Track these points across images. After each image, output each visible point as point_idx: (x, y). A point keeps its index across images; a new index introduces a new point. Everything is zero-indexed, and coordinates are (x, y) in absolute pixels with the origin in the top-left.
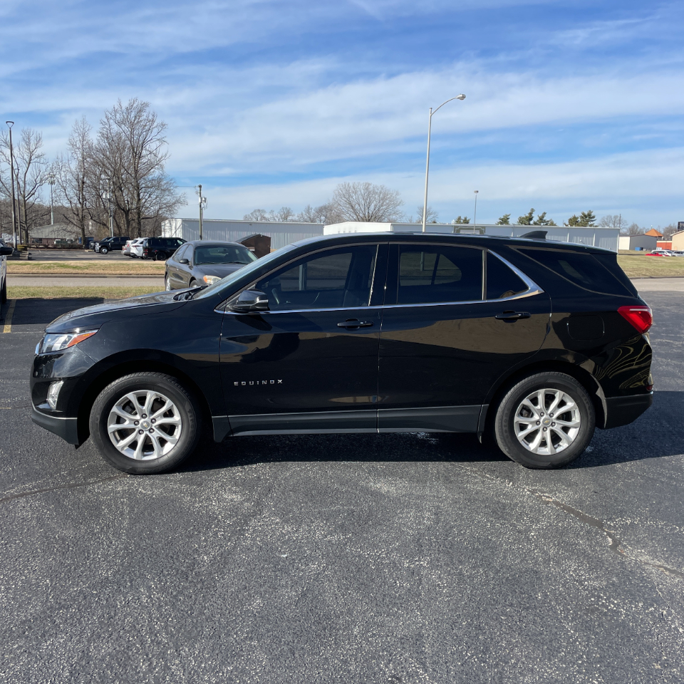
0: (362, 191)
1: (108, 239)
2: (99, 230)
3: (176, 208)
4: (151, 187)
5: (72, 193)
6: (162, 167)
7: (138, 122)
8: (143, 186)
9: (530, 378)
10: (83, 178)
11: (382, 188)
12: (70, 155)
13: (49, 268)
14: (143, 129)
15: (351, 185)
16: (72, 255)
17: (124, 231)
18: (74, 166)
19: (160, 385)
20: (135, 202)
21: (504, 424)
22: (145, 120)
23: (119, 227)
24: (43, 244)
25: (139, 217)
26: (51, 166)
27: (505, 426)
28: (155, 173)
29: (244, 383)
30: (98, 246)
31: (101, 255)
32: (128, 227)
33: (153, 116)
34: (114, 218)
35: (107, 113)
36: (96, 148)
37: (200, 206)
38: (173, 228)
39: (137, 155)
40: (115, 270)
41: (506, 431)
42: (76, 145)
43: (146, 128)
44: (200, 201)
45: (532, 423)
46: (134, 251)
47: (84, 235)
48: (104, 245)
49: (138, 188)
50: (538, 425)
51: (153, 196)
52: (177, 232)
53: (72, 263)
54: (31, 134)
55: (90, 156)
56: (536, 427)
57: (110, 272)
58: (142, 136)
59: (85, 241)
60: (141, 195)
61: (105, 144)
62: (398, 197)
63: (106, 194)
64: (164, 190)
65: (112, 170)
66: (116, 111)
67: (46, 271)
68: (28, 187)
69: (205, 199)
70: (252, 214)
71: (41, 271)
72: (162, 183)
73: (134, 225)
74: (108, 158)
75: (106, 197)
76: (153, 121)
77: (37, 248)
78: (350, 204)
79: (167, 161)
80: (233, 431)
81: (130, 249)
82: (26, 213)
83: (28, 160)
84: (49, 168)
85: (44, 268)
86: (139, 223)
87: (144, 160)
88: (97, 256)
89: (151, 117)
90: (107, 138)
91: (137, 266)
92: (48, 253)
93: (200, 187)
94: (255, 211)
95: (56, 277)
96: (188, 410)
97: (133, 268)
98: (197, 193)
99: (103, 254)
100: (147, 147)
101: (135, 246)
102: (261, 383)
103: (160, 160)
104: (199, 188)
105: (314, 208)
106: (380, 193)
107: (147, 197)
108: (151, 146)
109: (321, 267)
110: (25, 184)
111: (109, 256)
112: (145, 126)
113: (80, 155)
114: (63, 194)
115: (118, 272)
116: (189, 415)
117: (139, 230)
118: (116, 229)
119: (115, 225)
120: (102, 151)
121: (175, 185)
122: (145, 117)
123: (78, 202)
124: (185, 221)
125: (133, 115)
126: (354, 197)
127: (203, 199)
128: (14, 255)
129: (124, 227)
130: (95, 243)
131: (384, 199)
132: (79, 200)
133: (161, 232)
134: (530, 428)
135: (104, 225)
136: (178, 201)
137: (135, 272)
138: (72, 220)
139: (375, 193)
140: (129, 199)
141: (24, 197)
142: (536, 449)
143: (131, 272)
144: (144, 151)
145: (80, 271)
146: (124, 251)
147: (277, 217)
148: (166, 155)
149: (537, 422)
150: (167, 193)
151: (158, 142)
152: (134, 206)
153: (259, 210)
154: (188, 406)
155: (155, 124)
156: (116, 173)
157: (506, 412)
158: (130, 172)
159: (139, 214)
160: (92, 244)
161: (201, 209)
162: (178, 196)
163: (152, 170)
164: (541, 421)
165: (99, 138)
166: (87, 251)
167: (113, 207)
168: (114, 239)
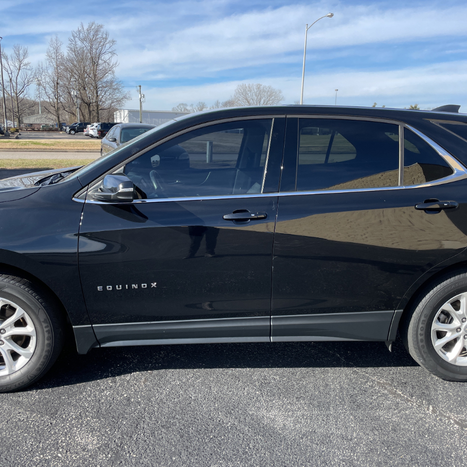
0: (255, 90)
1: (75, 124)
2: (70, 118)
3: (123, 102)
4: (106, 87)
5: (50, 91)
6: (113, 72)
7: (96, 39)
8: (101, 86)
9: (452, 279)
10: (58, 80)
11: (269, 88)
12: (48, 63)
13: (25, 144)
14: (99, 44)
15: (247, 85)
16: (50, 136)
17: (87, 119)
18: (51, 71)
19: (6, 290)
20: (95, 98)
21: (419, 332)
22: (100, 38)
23: (83, 116)
24: (32, 128)
25: (98, 108)
26: (34, 72)
27: (421, 335)
28: (109, 77)
29: (109, 288)
30: (68, 129)
31: (70, 136)
32: (90, 115)
33: (106, 35)
34: (80, 109)
35: (74, 33)
36: (66, 58)
37: (140, 100)
38: (122, 116)
39: (95, 63)
40: (73, 147)
41: (422, 341)
42: (52, 56)
43: (102, 43)
44: (140, 97)
45: (451, 330)
46: (91, 132)
47: (59, 121)
48: (72, 128)
49: (96, 88)
50: (457, 331)
51: (108, 94)
52: (125, 119)
53: (43, 141)
54: (20, 48)
55: (62, 64)
56: (456, 335)
57: (70, 148)
58: (98, 49)
59: (60, 126)
60: (99, 92)
61: (72, 55)
62: (280, 94)
63: (74, 92)
64: (115, 89)
65: (78, 74)
66: (80, 31)
67: (23, 147)
68: (18, 86)
69: (144, 95)
70: (178, 107)
71: (19, 147)
72: (114, 84)
73: (94, 114)
74: (75, 66)
75: (74, 94)
76: (106, 39)
77: (27, 130)
78: (246, 99)
79: (116, 68)
80: (99, 343)
81: (89, 131)
82: (18, 105)
83: (18, 67)
84: (33, 73)
85: (22, 145)
86: (98, 113)
87: (100, 68)
88: (67, 136)
89: (104, 36)
90: (74, 51)
91: (90, 143)
92: (33, 134)
93: (140, 86)
94: (180, 105)
95: (30, 151)
96: (42, 320)
97: (87, 145)
98: (138, 91)
99: (72, 134)
100: (103, 58)
101: (92, 129)
102: (130, 287)
103: (112, 67)
104: (139, 88)
105: (221, 102)
106: (268, 91)
107: (103, 94)
108: (106, 57)
109: (225, 144)
110: (17, 84)
111: (75, 136)
112: (101, 42)
113: (55, 64)
114: (44, 92)
115: (76, 148)
116: (44, 325)
117: (98, 118)
118: (82, 117)
119: (81, 114)
120: (71, 61)
121: (122, 85)
122: (100, 36)
123: (54, 98)
124: (130, 112)
125: (92, 33)
126: (249, 95)
127: (142, 96)
128: (6, 135)
129: (87, 116)
130: (66, 127)
131: (270, 96)
132: (55, 96)
133: (113, 119)
134: (449, 337)
135: (73, 114)
136: (125, 97)
137: (88, 148)
138: (50, 110)
139: (264, 91)
140: (90, 96)
141: (17, 94)
142: (455, 360)
143: (86, 148)
144: (100, 61)
145: (48, 147)
146: (85, 133)
147: (195, 109)
148: (116, 63)
149: (458, 329)
150: (117, 91)
151: (110, 54)
152: (94, 101)
153: (183, 104)
154: (43, 315)
155: (108, 41)
156: (81, 77)
157: (423, 318)
158: (91, 76)
159: (98, 106)
160: (64, 128)
161: (141, 103)
162: (125, 93)
163: (106, 75)
164: (463, 328)
165: (68, 51)
166: (61, 133)
167: (79, 101)
168: (79, 124)
